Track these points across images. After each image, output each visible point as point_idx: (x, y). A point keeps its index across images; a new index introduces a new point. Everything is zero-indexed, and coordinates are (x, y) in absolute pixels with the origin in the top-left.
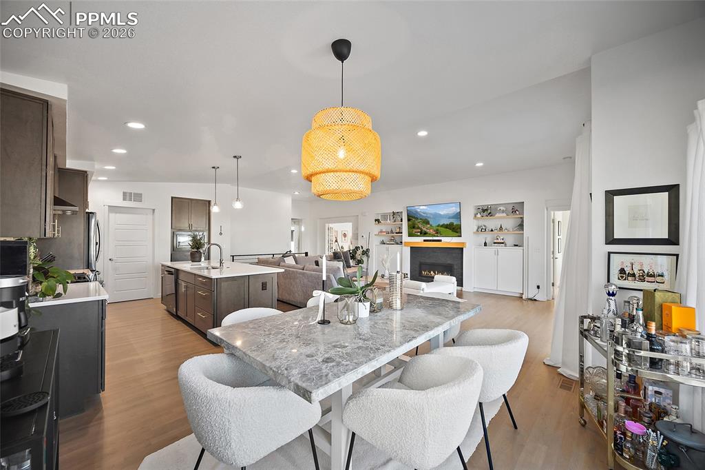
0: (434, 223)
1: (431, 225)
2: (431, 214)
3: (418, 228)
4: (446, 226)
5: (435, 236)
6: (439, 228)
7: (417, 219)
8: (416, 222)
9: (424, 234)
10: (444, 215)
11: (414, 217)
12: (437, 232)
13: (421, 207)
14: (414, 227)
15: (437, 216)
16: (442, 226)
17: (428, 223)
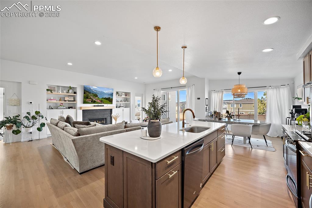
0: (100, 97)
1: (99, 98)
2: (99, 92)
3: (91, 98)
4: (106, 99)
5: (100, 103)
6: (103, 99)
7: (90, 93)
8: (89, 95)
9: (94, 102)
10: (106, 93)
11: (88, 92)
12: (102, 102)
13: (94, 87)
14: (87, 98)
15: (102, 93)
16: (105, 98)
17: (97, 96)
